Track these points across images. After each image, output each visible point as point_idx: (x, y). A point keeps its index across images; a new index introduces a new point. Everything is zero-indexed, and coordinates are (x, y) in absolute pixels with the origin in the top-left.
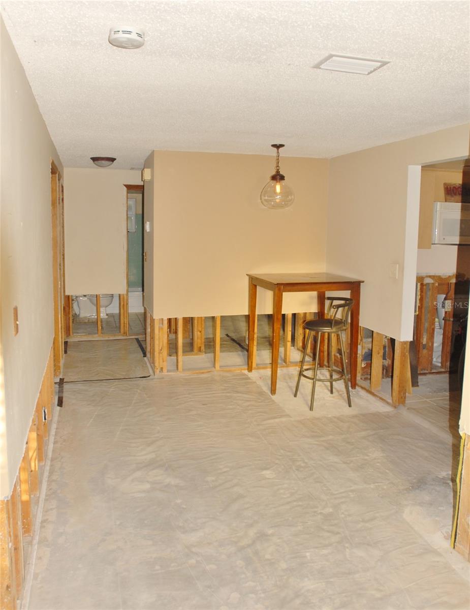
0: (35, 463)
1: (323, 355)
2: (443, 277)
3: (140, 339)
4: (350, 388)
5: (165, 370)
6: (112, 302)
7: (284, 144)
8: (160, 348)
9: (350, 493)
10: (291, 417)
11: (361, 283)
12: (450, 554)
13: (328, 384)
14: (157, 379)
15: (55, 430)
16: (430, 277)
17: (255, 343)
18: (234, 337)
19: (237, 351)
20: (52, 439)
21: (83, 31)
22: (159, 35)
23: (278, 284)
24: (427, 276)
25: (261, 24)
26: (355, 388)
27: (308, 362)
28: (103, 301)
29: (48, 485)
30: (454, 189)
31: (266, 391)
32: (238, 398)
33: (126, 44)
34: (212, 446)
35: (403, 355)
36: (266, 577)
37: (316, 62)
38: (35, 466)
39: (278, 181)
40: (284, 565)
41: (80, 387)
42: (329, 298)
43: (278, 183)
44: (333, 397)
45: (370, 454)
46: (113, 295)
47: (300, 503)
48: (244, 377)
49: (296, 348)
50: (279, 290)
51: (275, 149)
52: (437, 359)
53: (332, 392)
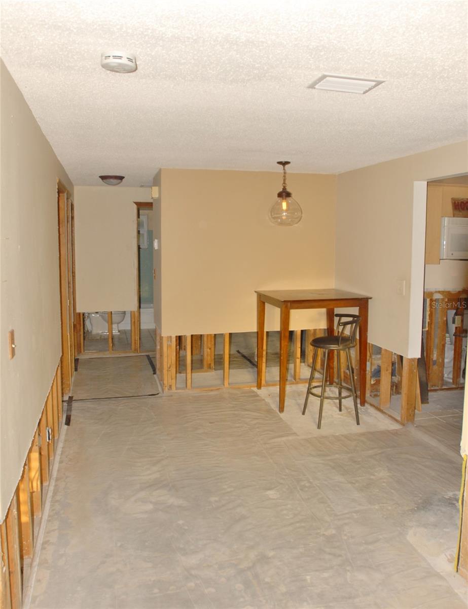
0: (37, 484)
1: (333, 372)
2: (453, 293)
3: (151, 356)
4: (359, 406)
5: (174, 387)
6: (124, 319)
7: (289, 161)
8: (169, 366)
9: (354, 514)
10: (298, 436)
11: (369, 300)
12: (453, 578)
13: (337, 401)
14: (166, 396)
15: (61, 450)
16: (439, 292)
17: (264, 360)
18: (245, 354)
19: (247, 368)
20: (58, 458)
21: (75, 57)
22: (150, 59)
23: (285, 301)
24: (436, 292)
25: (250, 47)
26: (364, 406)
27: (317, 378)
28: (115, 318)
29: (51, 505)
30: (462, 204)
31: (274, 409)
32: (247, 416)
33: (118, 69)
34: (217, 465)
35: (411, 372)
36: (264, 601)
37: (310, 83)
38: (37, 487)
39: (284, 198)
40: (283, 589)
41: (89, 405)
42: (337, 315)
43: (284, 200)
44: (342, 415)
45: (376, 474)
46: (125, 312)
47: (303, 524)
48: (253, 394)
49: (307, 364)
50: (286, 307)
51: (282, 166)
52: (448, 375)
53: (340, 410)
